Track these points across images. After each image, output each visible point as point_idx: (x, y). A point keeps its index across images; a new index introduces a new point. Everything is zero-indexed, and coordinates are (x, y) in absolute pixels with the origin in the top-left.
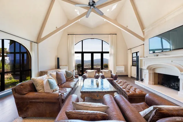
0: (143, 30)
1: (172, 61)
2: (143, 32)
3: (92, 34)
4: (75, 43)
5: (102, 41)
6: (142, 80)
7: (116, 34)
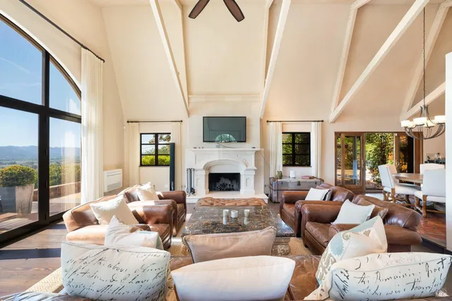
0: (189, 96)
2: (189, 99)
7: (104, 61)
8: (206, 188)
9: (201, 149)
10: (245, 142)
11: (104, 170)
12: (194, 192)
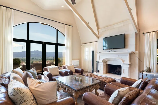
0: (98, 30)
1: (118, 56)
2: (98, 31)
3: (44, 18)
4: (14, 24)
5: (57, 30)
6: (98, 71)
7: (72, 26)
8: (104, 71)
9: (101, 53)
10: (124, 48)
11: (72, 60)
12: (99, 72)
